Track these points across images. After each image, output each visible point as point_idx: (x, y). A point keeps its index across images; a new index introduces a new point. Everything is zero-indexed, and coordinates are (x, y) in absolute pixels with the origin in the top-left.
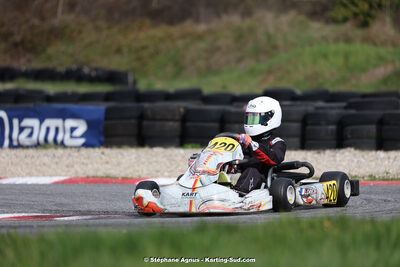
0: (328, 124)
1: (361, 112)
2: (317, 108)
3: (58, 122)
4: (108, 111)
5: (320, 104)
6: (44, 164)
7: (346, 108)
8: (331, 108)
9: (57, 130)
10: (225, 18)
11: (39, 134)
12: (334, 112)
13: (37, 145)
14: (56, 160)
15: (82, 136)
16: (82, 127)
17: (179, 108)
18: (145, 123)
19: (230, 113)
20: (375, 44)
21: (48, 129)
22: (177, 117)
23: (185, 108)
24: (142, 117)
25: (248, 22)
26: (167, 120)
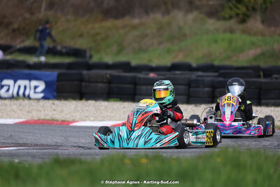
0: (205, 87)
2: (198, 76)
3: (26, 82)
4: (59, 75)
5: (200, 73)
6: (13, 110)
7: (218, 76)
8: (208, 76)
9: (25, 87)
11: (13, 90)
12: (209, 79)
13: (12, 98)
14: (21, 108)
15: (42, 92)
16: (42, 86)
17: (106, 74)
18: (84, 84)
19: (140, 78)
20: (249, 34)
21: (19, 87)
22: (105, 80)
23: (110, 75)
24: (82, 80)
26: (98, 82)
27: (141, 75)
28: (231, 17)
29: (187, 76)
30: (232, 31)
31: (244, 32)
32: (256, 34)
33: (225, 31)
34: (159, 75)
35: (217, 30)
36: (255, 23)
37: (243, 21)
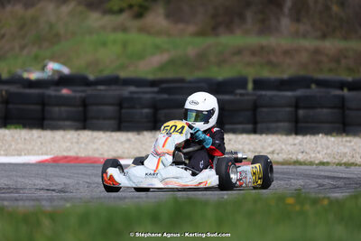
1: (173, 97)
2: (132, 93)
5: (133, 89)
7: (158, 93)
10: (9, 8)
12: (148, 96)
19: (50, 96)
23: (6, 91)
25: (31, 12)
27: (51, 92)
28: (121, 11)
29: (117, 93)
30: (124, 29)
31: (142, 30)
32: (159, 33)
33: (115, 30)
34: (75, 91)
35: (103, 28)
36: (157, 18)
37: (139, 15)
